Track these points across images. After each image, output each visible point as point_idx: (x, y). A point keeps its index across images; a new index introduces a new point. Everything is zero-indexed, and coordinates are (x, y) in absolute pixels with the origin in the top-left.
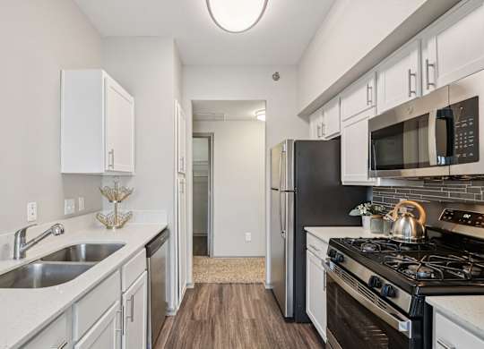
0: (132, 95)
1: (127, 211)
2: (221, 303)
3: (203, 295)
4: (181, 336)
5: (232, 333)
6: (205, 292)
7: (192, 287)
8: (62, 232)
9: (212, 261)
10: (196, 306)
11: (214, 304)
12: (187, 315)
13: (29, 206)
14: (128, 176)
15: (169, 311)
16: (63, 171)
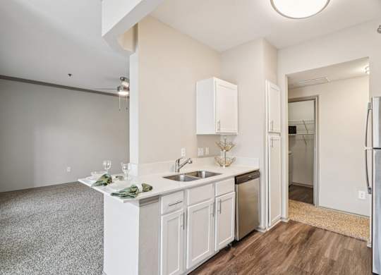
0: (235, 84)
1: (233, 157)
2: (307, 239)
3: (293, 229)
4: (263, 245)
5: (306, 259)
6: (296, 228)
7: (286, 221)
8: (191, 162)
9: (316, 209)
10: (284, 233)
11: (300, 238)
12: (273, 237)
13: (182, 149)
14: (233, 135)
15: (260, 229)
16: (197, 133)
